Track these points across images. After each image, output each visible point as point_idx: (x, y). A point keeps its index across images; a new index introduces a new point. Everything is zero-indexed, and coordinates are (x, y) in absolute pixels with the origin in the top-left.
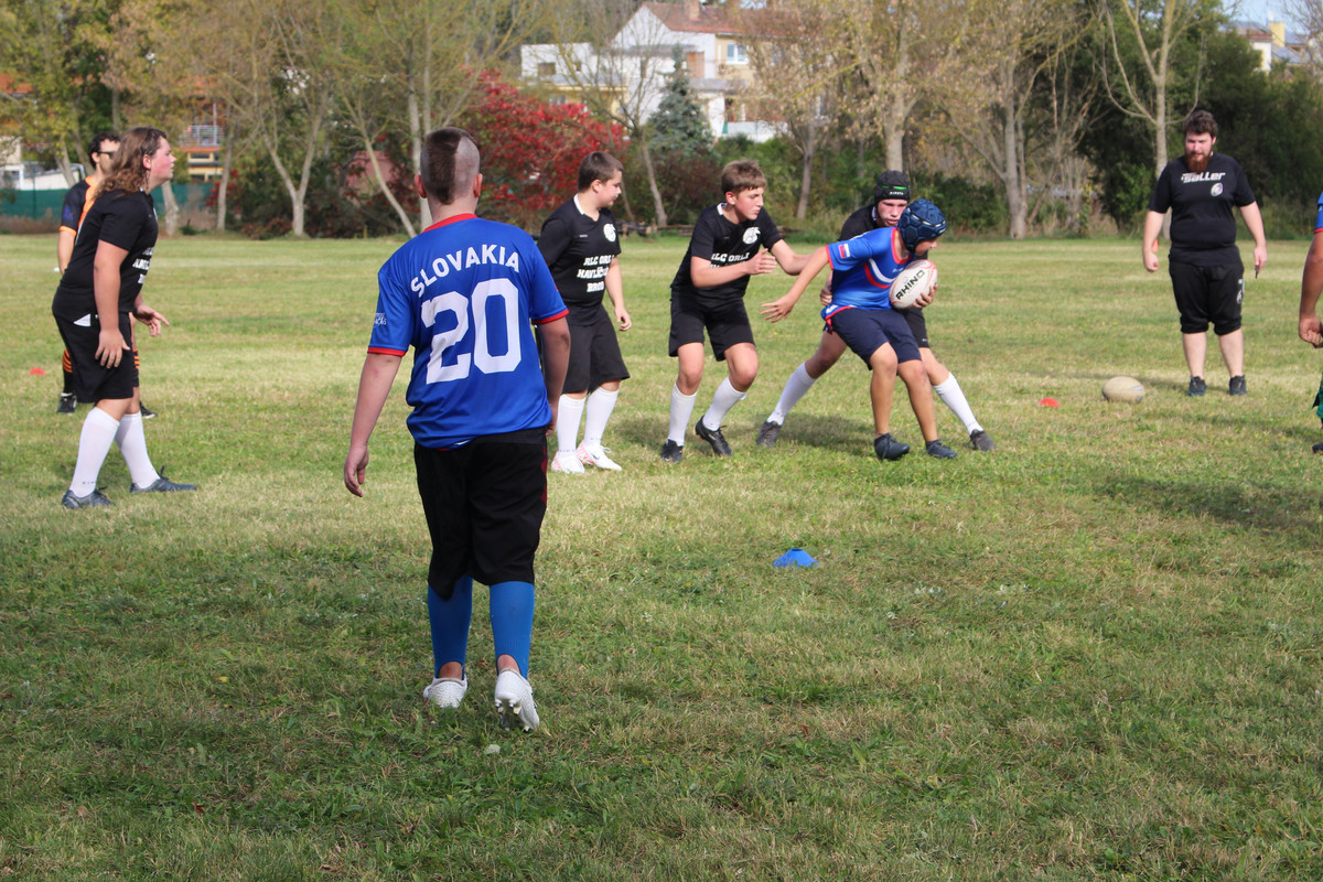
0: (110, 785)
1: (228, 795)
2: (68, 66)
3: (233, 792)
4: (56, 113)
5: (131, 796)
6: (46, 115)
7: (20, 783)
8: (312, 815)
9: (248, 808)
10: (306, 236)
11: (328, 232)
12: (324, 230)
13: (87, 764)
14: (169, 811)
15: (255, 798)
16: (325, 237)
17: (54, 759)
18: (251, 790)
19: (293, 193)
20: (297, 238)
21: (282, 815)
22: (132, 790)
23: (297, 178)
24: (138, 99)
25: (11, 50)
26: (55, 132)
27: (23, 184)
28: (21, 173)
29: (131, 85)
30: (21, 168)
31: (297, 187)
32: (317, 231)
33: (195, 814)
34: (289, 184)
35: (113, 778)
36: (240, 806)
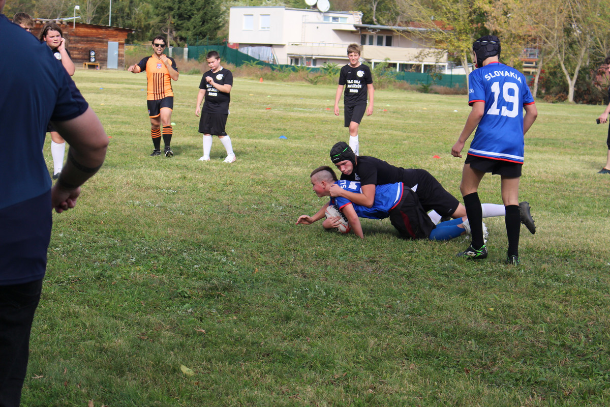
0: (428, 355)
1: (483, 366)
2: (470, 18)
3: (485, 365)
4: (463, 40)
5: (436, 361)
6: (459, 40)
7: (386, 349)
8: (521, 381)
9: (491, 373)
10: (575, 103)
11: (585, 101)
12: (583, 100)
13: (419, 343)
14: (452, 370)
15: (495, 369)
16: (583, 103)
17: (404, 339)
18: (494, 365)
19: (569, 82)
20: (570, 103)
21: (506, 379)
22: (437, 358)
23: (572, 75)
24: (501, 35)
25: (445, 10)
26: (462, 48)
27: (447, 72)
28: (446, 66)
29: (498, 28)
30: (446, 64)
31: (571, 79)
32: (579, 101)
33: (465, 373)
34: (568, 78)
35: (430, 352)
36: (487, 372)
